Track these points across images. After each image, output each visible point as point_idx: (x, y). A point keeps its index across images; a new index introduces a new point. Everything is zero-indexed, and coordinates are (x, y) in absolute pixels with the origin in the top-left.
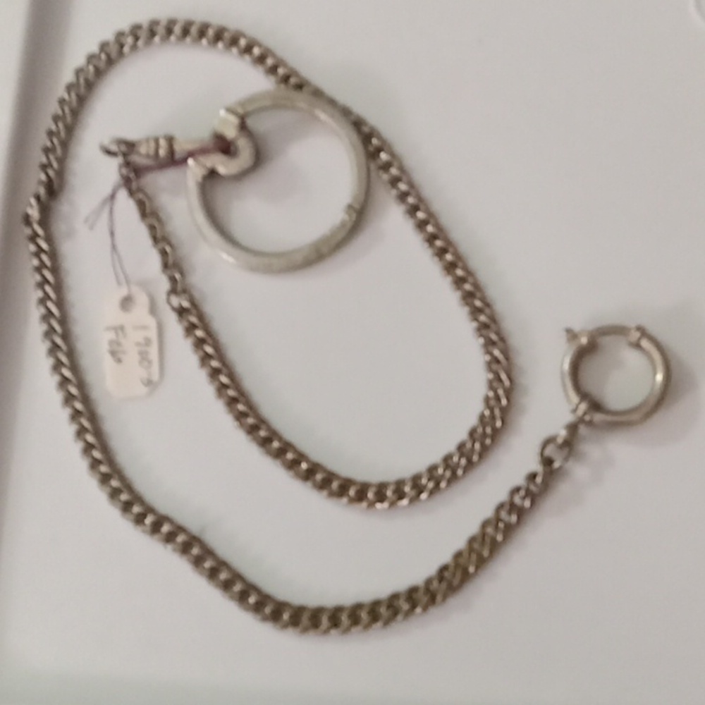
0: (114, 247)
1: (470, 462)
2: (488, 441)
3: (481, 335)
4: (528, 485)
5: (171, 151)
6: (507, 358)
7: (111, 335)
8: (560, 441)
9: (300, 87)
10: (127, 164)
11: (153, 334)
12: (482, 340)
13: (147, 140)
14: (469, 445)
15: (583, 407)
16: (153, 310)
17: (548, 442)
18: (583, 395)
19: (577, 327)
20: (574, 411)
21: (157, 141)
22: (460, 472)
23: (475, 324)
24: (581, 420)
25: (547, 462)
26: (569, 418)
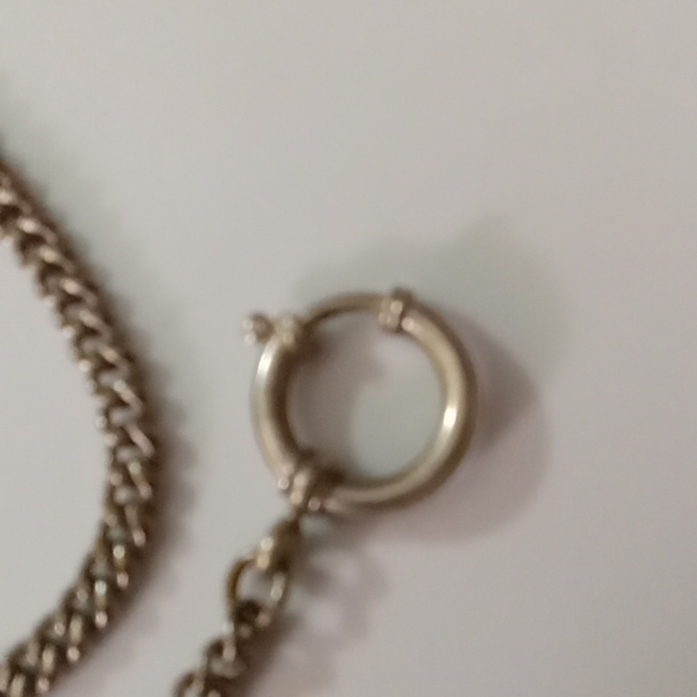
1: (90, 628)
2: (122, 580)
3: (82, 356)
4: (209, 662)
6: (142, 396)
8: (263, 562)
12: (85, 367)
14: (82, 597)
15: (301, 480)
17: (239, 569)
18: (301, 454)
19: (272, 310)
20: (288, 491)
22: (73, 654)
23: (69, 333)
24: (302, 511)
25: (244, 612)
26: (279, 509)
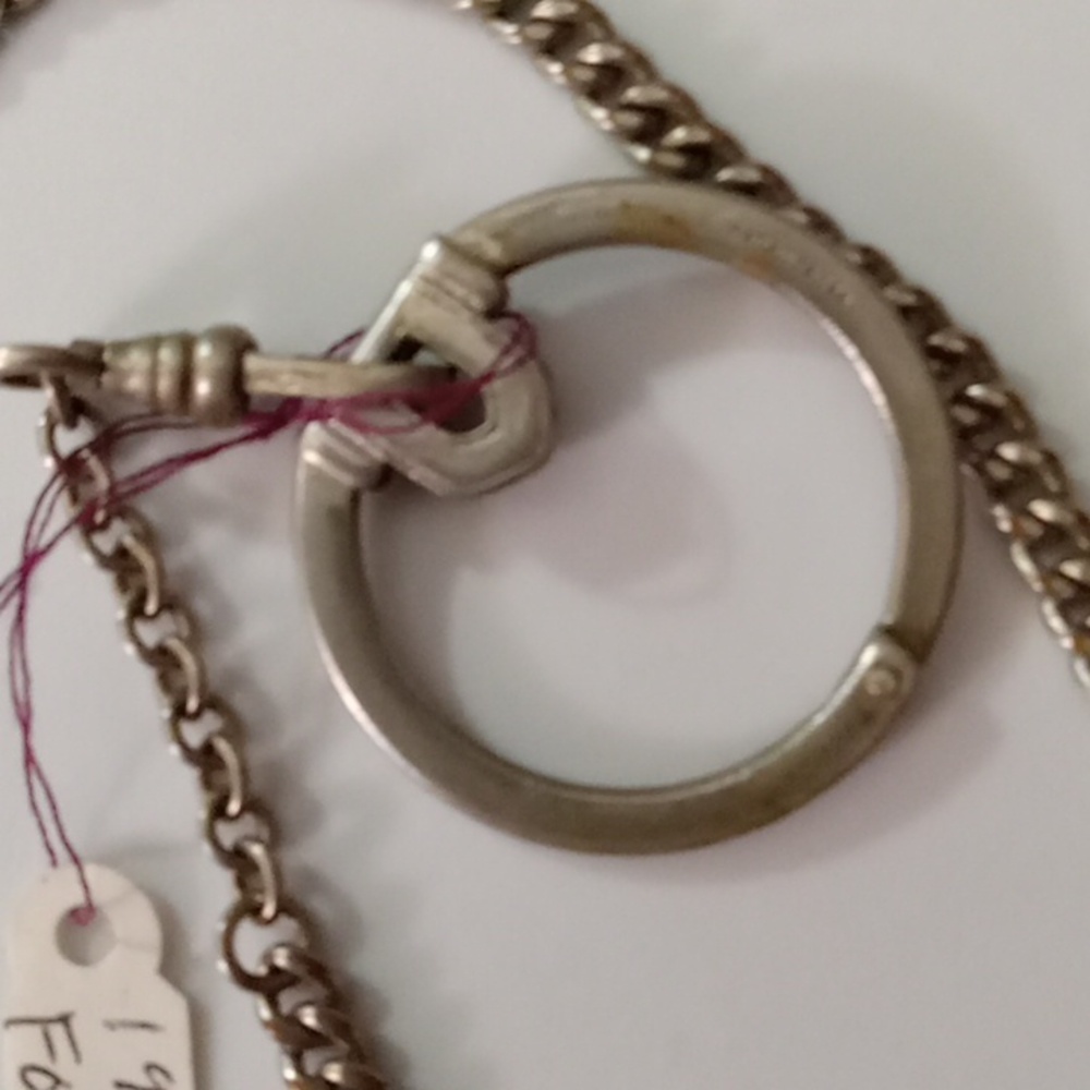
0: (29, 759)
5: (235, 381)
7: (26, 1046)
9: (703, 161)
10: (73, 409)
11: (174, 1051)
13: (154, 343)
16: (173, 964)
21: (186, 344)
